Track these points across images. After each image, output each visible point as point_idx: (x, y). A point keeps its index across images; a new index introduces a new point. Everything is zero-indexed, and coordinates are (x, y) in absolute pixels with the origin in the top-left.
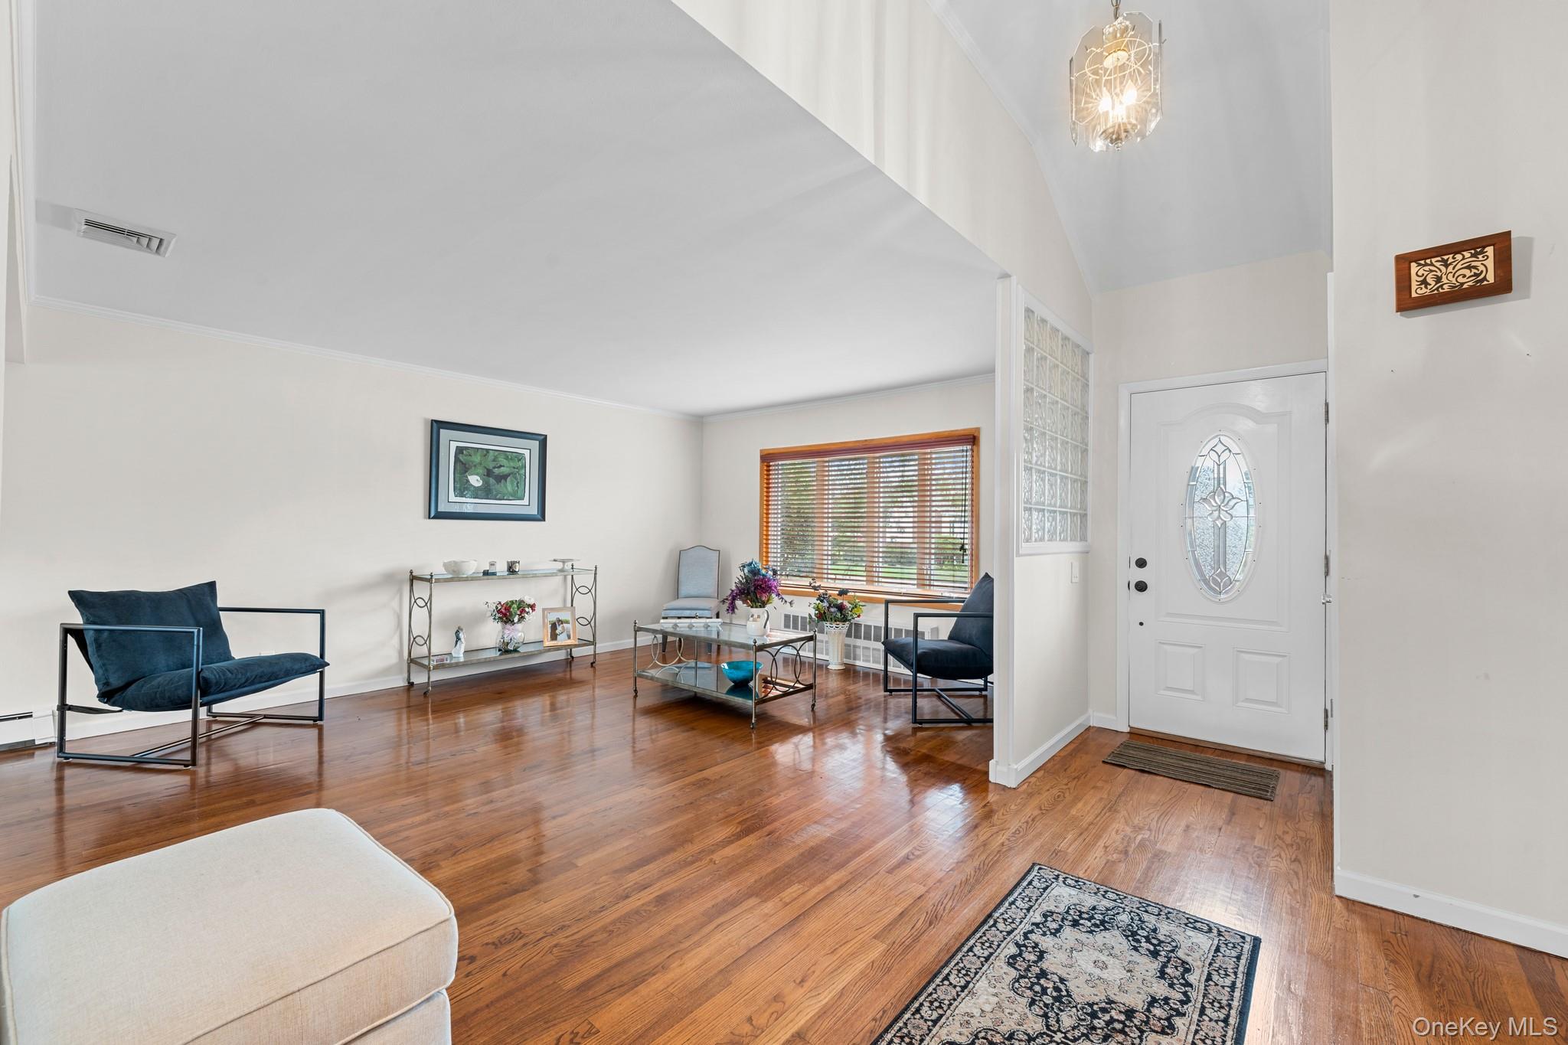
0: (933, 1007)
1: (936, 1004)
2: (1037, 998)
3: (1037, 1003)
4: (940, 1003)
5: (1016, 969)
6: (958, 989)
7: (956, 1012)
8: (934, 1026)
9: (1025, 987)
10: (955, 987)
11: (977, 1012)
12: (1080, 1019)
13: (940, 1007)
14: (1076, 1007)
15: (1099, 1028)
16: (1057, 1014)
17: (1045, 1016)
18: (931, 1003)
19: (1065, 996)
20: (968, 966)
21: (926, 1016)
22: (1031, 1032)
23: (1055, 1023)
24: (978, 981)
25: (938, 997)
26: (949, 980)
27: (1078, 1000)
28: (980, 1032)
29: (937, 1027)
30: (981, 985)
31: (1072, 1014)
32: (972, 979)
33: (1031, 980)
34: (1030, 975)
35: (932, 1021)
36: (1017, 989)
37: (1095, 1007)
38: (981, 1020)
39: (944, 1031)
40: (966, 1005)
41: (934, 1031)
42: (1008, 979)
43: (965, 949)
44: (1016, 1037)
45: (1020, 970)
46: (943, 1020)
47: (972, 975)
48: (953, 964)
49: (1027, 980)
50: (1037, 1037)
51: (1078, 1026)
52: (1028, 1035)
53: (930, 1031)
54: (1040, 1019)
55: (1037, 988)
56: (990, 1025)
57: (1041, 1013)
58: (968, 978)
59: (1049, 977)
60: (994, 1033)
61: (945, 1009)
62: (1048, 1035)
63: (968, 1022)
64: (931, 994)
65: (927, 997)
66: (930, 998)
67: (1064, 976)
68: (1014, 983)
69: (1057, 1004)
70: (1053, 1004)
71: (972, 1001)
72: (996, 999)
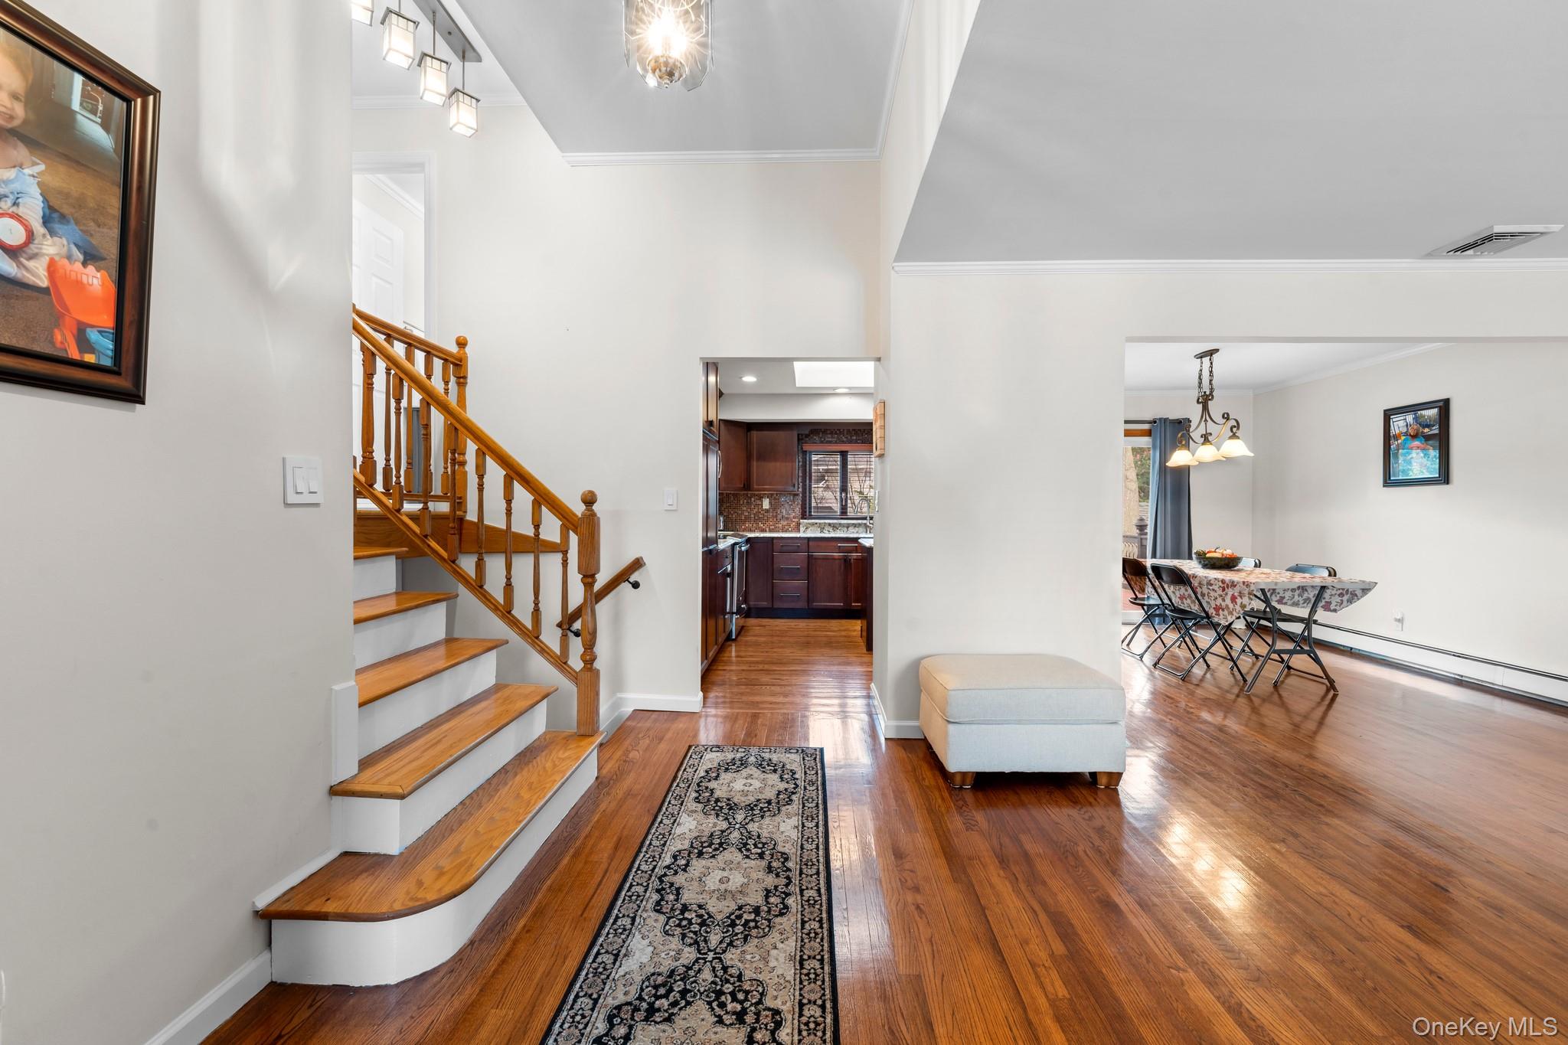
0: (813, 931)
1: (812, 935)
2: (737, 984)
3: (736, 979)
4: (810, 938)
5: (769, 1009)
6: (805, 957)
7: (794, 938)
8: (802, 919)
9: (752, 991)
10: (809, 957)
11: (780, 946)
12: (695, 982)
13: (808, 934)
14: (701, 994)
15: (678, 981)
16: (716, 976)
17: (725, 969)
18: (816, 934)
19: (714, 1001)
20: (812, 985)
21: (813, 922)
22: (733, 950)
23: (717, 966)
24: (795, 974)
25: (815, 941)
26: (818, 960)
27: (700, 1002)
28: (769, 931)
29: (799, 919)
30: (789, 972)
31: (703, 984)
32: (801, 974)
33: (749, 1003)
34: (753, 1008)
35: (806, 922)
36: (758, 985)
37: (683, 1003)
38: (773, 941)
39: (793, 920)
40: (791, 945)
41: (799, 916)
42: (771, 992)
43: (828, 1005)
44: (742, 940)
45: (764, 1010)
46: (799, 925)
47: (803, 977)
48: (827, 979)
49: (754, 1001)
50: (726, 948)
51: (697, 974)
52: (734, 946)
53: (802, 915)
54: (729, 963)
55: (741, 996)
56: (764, 940)
57: (729, 969)
58: (805, 971)
59: (734, 1017)
60: (759, 935)
61: (804, 935)
62: (719, 953)
63: (781, 933)
64: (822, 940)
65: (823, 936)
66: (820, 935)
67: (719, 1029)
68: (764, 990)
69: (718, 987)
70: (722, 986)
71: (788, 952)
72: (772, 964)
